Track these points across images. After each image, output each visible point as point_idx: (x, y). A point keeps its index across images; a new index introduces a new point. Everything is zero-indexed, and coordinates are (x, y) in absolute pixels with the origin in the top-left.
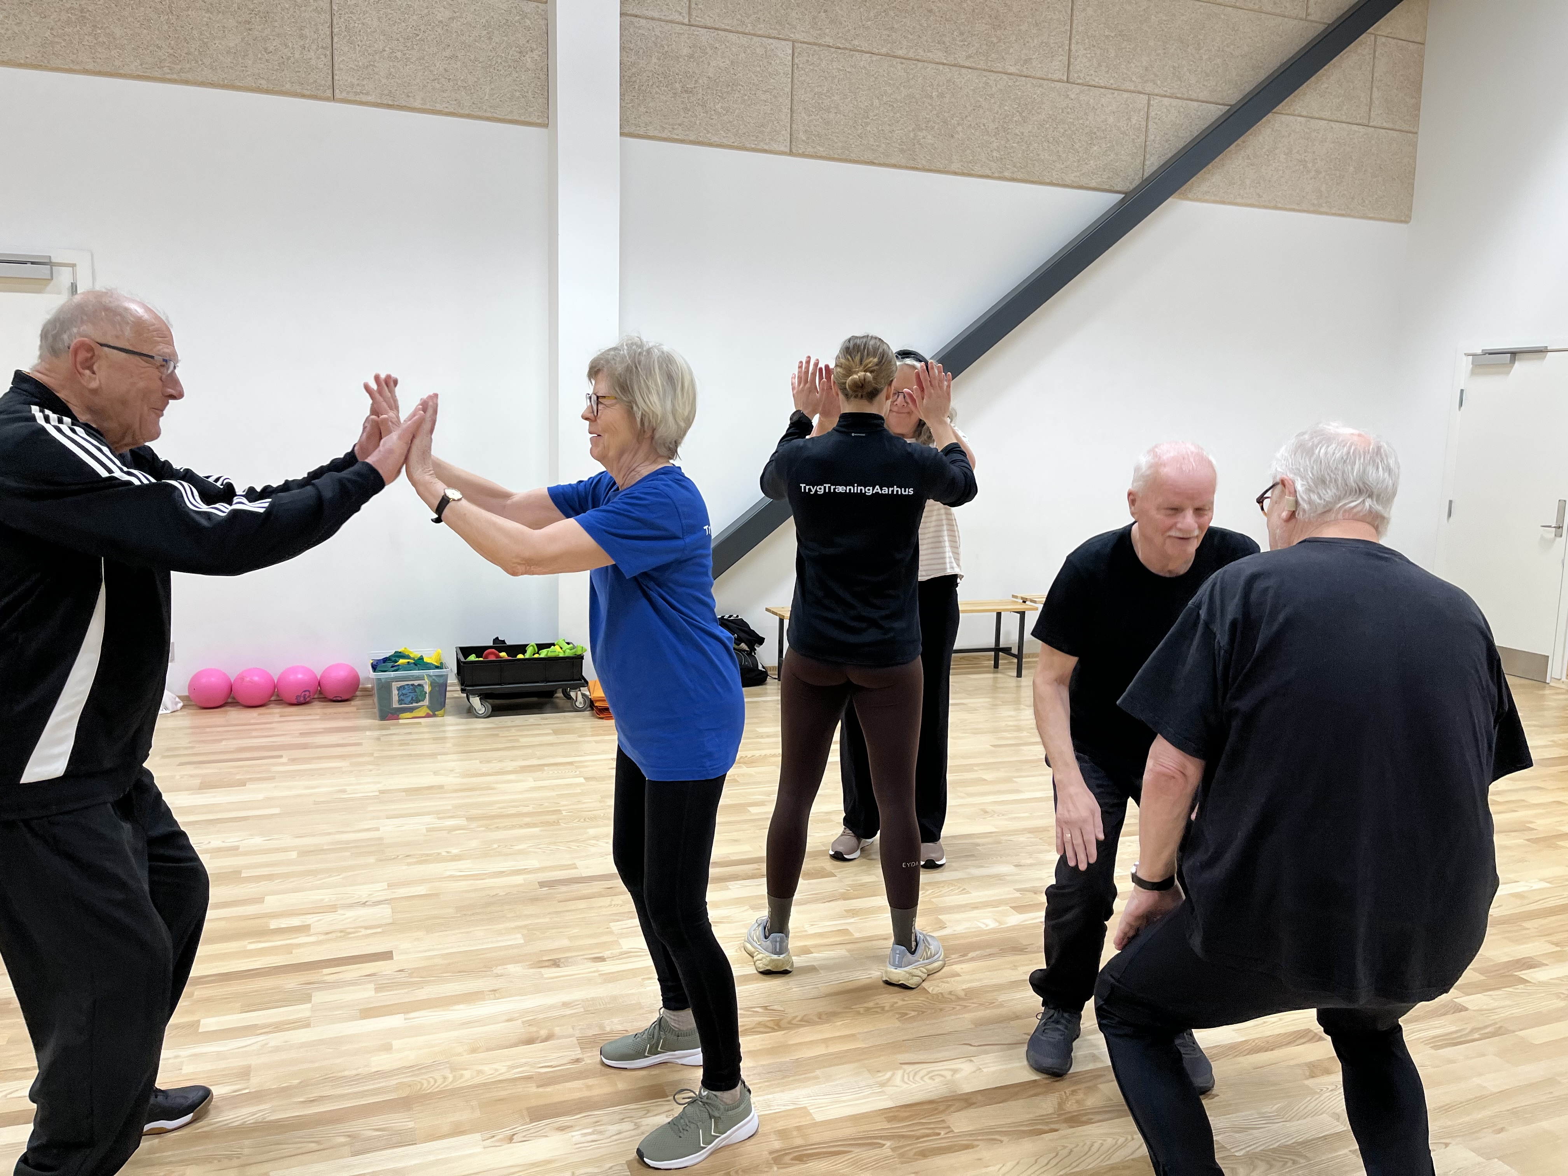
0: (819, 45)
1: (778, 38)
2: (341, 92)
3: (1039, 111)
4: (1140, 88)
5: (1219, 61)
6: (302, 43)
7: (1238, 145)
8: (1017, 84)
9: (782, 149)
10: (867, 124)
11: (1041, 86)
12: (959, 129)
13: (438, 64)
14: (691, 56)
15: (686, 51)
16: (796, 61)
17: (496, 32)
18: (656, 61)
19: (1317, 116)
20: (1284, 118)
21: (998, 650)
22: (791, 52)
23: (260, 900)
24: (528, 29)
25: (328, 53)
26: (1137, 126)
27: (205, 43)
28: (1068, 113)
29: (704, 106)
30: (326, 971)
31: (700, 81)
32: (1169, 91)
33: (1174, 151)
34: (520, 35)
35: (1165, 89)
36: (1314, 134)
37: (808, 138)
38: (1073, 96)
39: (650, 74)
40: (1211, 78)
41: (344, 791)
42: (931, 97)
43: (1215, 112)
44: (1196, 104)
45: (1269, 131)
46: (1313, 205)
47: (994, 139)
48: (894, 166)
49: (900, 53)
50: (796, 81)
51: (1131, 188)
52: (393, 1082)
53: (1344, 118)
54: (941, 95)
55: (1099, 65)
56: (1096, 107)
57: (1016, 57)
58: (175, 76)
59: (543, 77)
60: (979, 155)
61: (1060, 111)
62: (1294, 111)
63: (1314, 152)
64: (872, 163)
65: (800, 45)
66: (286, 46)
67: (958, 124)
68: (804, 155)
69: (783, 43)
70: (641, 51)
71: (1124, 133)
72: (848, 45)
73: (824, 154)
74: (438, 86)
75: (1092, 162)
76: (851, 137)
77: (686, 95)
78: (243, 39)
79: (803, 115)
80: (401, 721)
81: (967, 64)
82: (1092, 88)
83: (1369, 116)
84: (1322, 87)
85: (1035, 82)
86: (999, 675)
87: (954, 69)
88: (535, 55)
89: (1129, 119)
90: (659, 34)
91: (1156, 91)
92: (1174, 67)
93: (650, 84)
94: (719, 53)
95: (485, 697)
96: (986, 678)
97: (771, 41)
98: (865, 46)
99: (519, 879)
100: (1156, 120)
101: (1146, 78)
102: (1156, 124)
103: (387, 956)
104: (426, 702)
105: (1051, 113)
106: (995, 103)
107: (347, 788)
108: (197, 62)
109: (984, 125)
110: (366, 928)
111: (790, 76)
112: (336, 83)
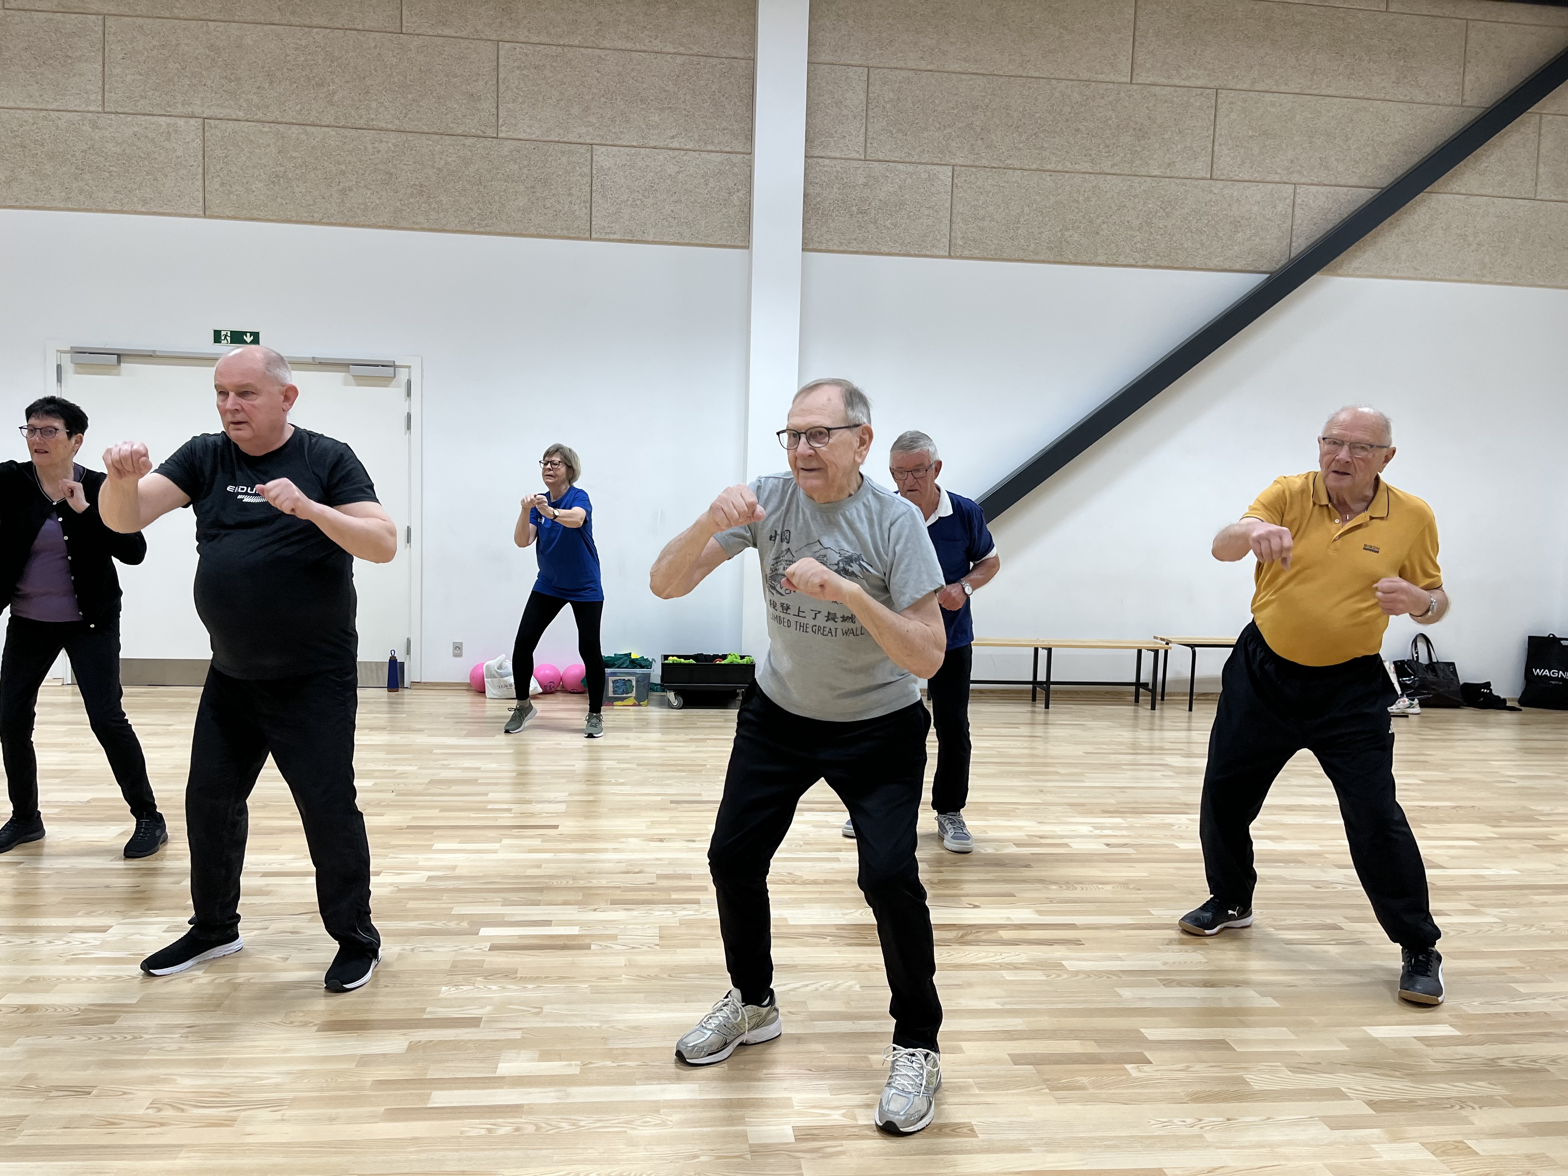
0: (976, 167)
1: (940, 164)
2: (596, 233)
3: (1183, 205)
4: (1285, 179)
5: (1369, 150)
6: (570, 199)
7: (1391, 224)
8: (1161, 184)
9: (942, 253)
10: (1018, 228)
11: (1184, 184)
12: (1105, 226)
13: (667, 207)
14: (865, 185)
15: (862, 180)
16: (956, 181)
17: (711, 180)
18: (836, 190)
19: (1477, 193)
20: (1440, 196)
21: (1138, 684)
22: (951, 174)
24: (736, 175)
25: (588, 205)
26: (1283, 212)
27: (503, 205)
28: (1212, 206)
29: (875, 223)
30: (514, 830)
31: (873, 204)
32: (1316, 179)
33: (1322, 233)
34: (729, 180)
35: (1312, 178)
36: (1474, 210)
37: (965, 243)
38: (1216, 191)
39: (832, 201)
40: (1361, 165)
41: (560, 744)
42: (1078, 202)
43: (1365, 195)
44: (1345, 189)
45: (1424, 209)
46: (1476, 275)
47: (1138, 233)
48: (1043, 262)
49: (1049, 167)
50: (954, 197)
51: (1278, 267)
53: (1506, 194)
54: (1088, 199)
55: (1243, 162)
56: (1240, 199)
57: (1160, 162)
58: (481, 230)
59: (746, 210)
60: (1123, 247)
61: (1204, 205)
62: (1452, 189)
63: (1475, 227)
64: (1023, 261)
65: (959, 168)
66: (559, 203)
67: (1103, 223)
68: (961, 257)
69: (944, 167)
70: (825, 184)
71: (1269, 220)
72: (1002, 165)
73: (979, 256)
74: (666, 224)
75: (1236, 247)
76: (1003, 240)
77: (861, 216)
78: (529, 200)
79: (961, 224)
80: (615, 707)
81: (1113, 171)
82: (1237, 183)
83: (1536, 190)
84: (1482, 166)
85: (1178, 181)
86: (1139, 708)
87: (1100, 176)
88: (740, 194)
89: (1275, 207)
90: (840, 170)
91: (1303, 180)
92: (1320, 158)
93: (832, 209)
94: (889, 181)
95: (678, 693)
96: (1127, 710)
97: (934, 167)
98: (1017, 164)
99: (659, 798)
100: (1304, 207)
101: (1292, 169)
102: (1303, 209)
103: (556, 827)
104: (633, 694)
105: (1194, 207)
106: (1139, 202)
107: (563, 743)
108: (497, 218)
109: (1128, 222)
110: (547, 813)
111: (950, 194)
112: (593, 226)
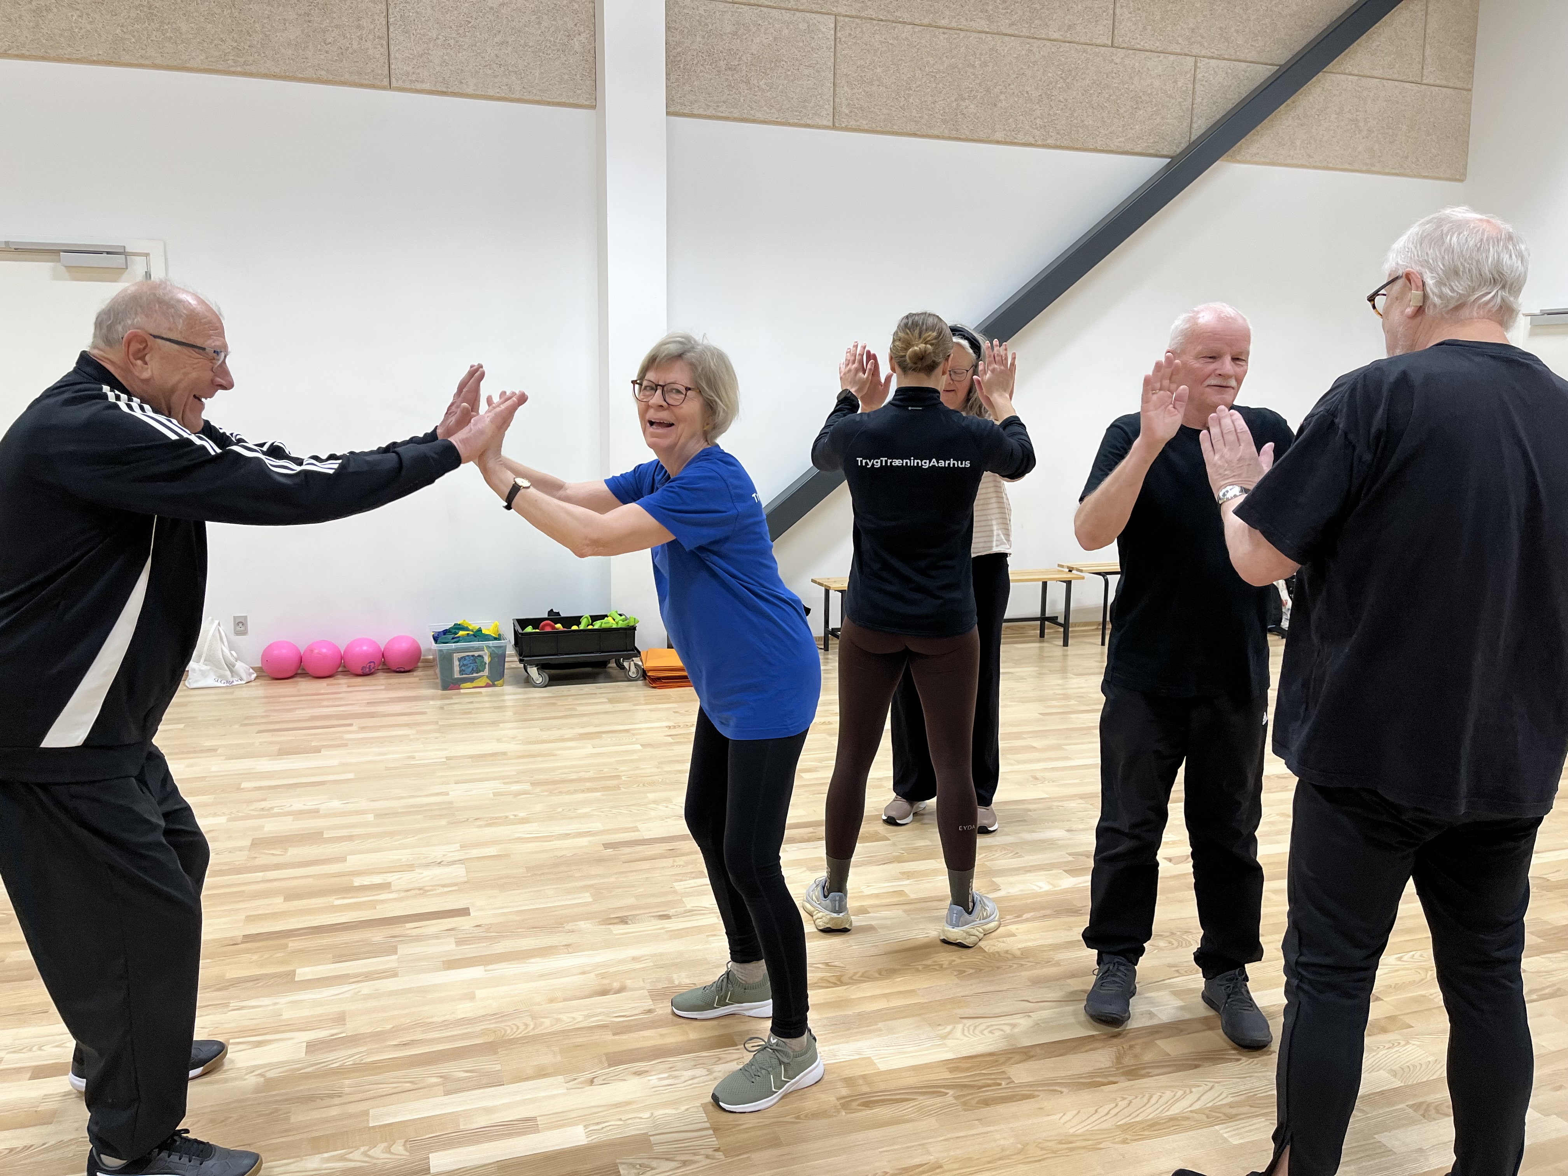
0: (861, 18)
1: (820, 13)
2: (397, 81)
3: (1084, 76)
4: (1186, 51)
5: (1267, 21)
6: (359, 34)
7: (1288, 105)
8: (1061, 50)
9: (825, 122)
10: (909, 95)
11: (1085, 51)
12: (1002, 97)
13: (489, 51)
14: (735, 33)
15: (729, 29)
16: (839, 35)
17: (545, 17)
18: (700, 39)
19: (1369, 74)
20: (1333, 77)
21: (1044, 619)
22: (833, 25)
23: (343, 859)
24: (576, 12)
25: (385, 43)
26: (1184, 89)
27: (266, 36)
28: (1113, 78)
29: (748, 82)
30: (408, 925)
31: (744, 58)
32: (1216, 52)
33: (1222, 113)
34: (568, 19)
35: (1212, 50)
36: (1365, 93)
37: (851, 112)
38: (1118, 61)
39: (695, 54)
40: (1260, 38)
41: (413, 758)
42: (974, 66)
43: (1263, 73)
44: (1244, 65)
45: (1319, 90)
46: (1367, 164)
47: (1037, 106)
48: (937, 137)
49: (943, 23)
50: (838, 55)
51: (1178, 151)
52: (479, 1028)
53: (1395, 76)
54: (985, 64)
55: (1145, 28)
56: (1141, 71)
57: (1060, 23)
58: (239, 69)
59: (591, 59)
60: (1022, 123)
61: (1105, 76)
62: (1345, 70)
63: (1366, 111)
64: (915, 135)
65: (842, 18)
66: (345, 37)
67: (1001, 93)
68: (846, 129)
69: (826, 17)
70: (686, 31)
71: (1170, 96)
72: (890, 17)
73: (866, 127)
74: (490, 72)
75: (1137, 127)
76: (894, 109)
77: (730, 73)
78: (303, 31)
79: (846, 88)
80: (462, 691)
81: (1009, 31)
82: (1137, 52)
83: (1422, 73)
84: (1373, 45)
85: (1079, 47)
86: (1045, 645)
87: (998, 37)
88: (582, 38)
89: (1176, 82)
90: (703, 13)
91: (1203, 53)
92: (1221, 28)
93: (695, 62)
94: (763, 30)
95: (542, 667)
96: (1033, 647)
97: (813, 15)
98: (906, 17)
99: (583, 841)
100: (1204, 83)
101: (1193, 40)
102: (1203, 86)
103: (464, 912)
104: (486, 672)
105: (1095, 78)
106: (1038, 70)
107: (416, 754)
108: (259, 55)
109: (1027, 93)
110: (444, 886)
111: (833, 50)
112: (392, 71)
